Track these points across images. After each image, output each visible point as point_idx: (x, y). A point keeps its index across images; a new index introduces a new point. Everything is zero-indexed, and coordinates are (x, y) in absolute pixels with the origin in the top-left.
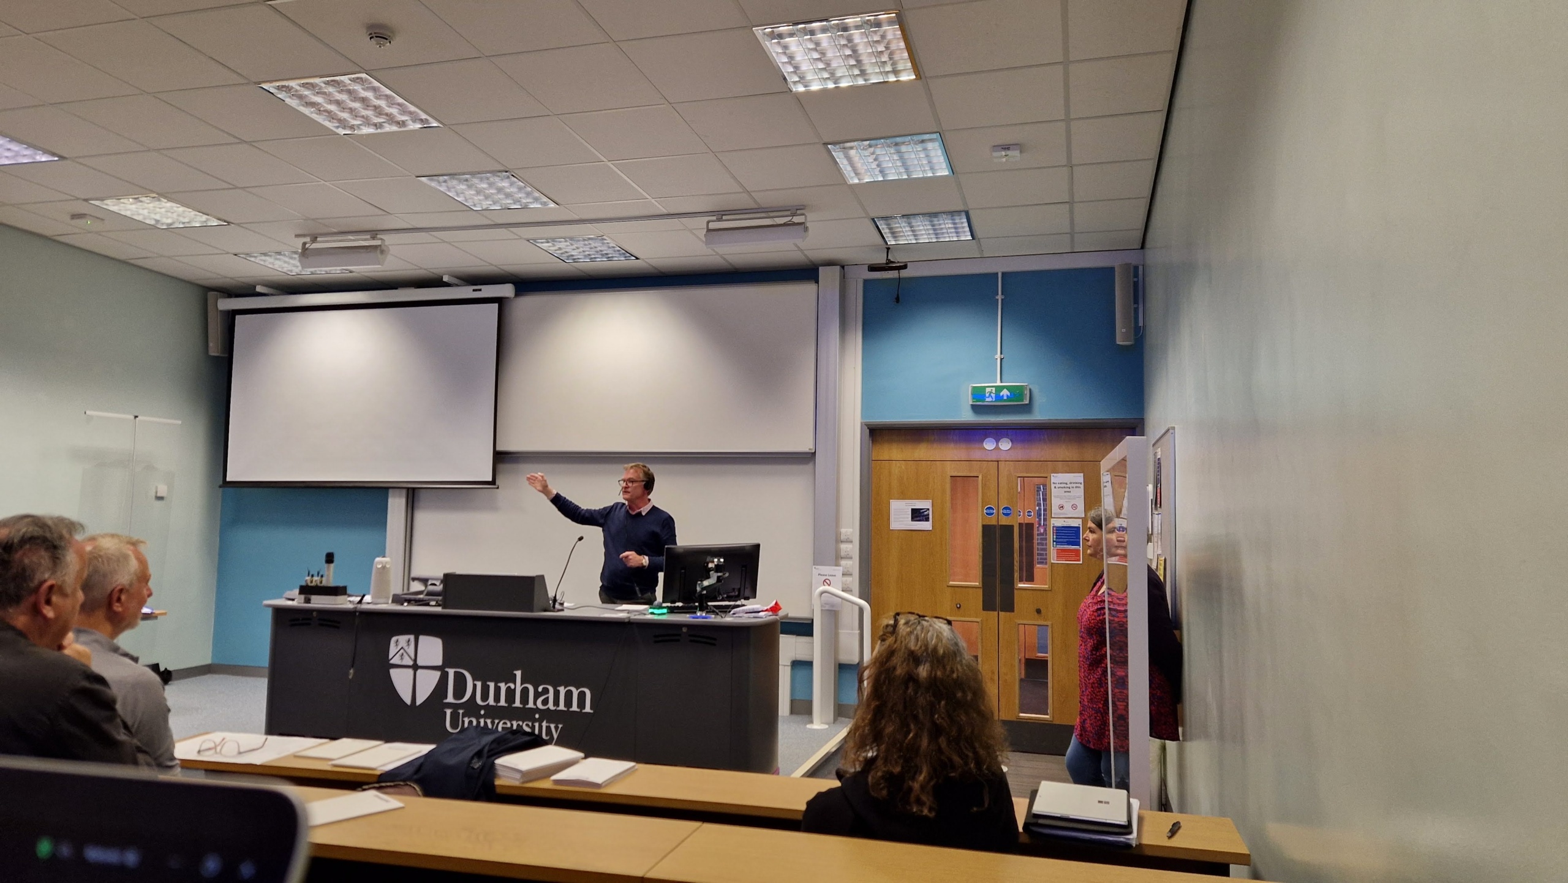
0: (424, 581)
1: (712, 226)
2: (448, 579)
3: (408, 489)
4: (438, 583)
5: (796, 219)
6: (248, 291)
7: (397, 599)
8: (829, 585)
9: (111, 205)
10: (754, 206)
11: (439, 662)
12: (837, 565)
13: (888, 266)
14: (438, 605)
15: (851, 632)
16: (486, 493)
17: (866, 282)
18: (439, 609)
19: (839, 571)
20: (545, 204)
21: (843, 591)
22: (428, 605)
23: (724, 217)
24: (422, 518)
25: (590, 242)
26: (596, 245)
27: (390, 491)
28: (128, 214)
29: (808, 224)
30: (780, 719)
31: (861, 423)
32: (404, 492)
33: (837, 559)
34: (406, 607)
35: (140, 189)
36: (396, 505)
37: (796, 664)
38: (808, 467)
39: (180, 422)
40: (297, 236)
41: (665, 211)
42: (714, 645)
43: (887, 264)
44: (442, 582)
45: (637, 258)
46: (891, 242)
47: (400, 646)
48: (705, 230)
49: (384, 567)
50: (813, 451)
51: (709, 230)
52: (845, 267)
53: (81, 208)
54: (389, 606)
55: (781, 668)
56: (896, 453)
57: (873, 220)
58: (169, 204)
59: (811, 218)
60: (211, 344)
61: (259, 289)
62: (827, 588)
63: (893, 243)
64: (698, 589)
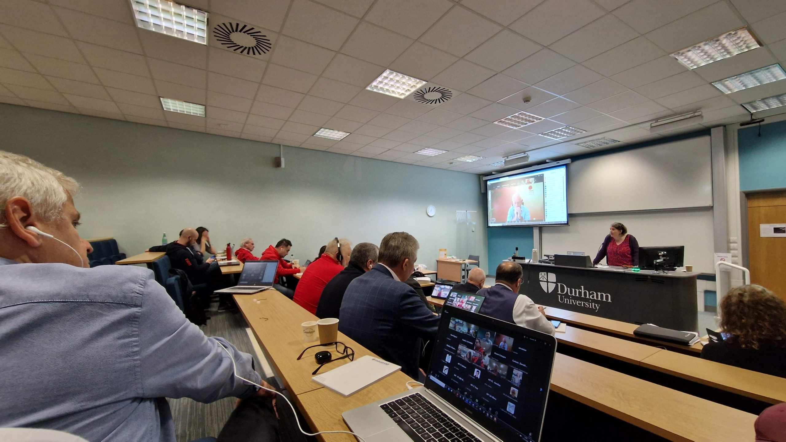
0: (548, 256)
1: (653, 125)
2: (556, 256)
3: (539, 227)
4: (552, 257)
5: (696, 114)
6: (490, 174)
7: (540, 261)
8: (724, 261)
9: (459, 159)
10: (674, 113)
11: (555, 281)
12: (728, 252)
13: (752, 122)
14: (553, 264)
15: (737, 280)
16: (566, 227)
17: (739, 130)
18: (554, 265)
19: (729, 255)
20: (581, 132)
21: (732, 263)
22: (550, 263)
23: (659, 121)
24: (544, 236)
25: (599, 140)
26: (602, 141)
27: (534, 228)
28: (462, 160)
29: (703, 115)
30: (698, 313)
31: (740, 192)
32: (538, 228)
33: (728, 250)
34: (543, 264)
35: (464, 155)
36: (536, 232)
37: (706, 292)
38: (710, 212)
39: (476, 211)
40: (503, 157)
41: (631, 124)
42: (663, 283)
43: (751, 121)
44: (554, 257)
45: (619, 142)
46: (753, 111)
47: (542, 275)
48: (650, 127)
49: (535, 252)
50: (712, 205)
51: (651, 127)
52: (727, 126)
53: (451, 161)
54: (538, 263)
55: (698, 293)
56: (763, 204)
57: (741, 105)
58: (471, 156)
59: (704, 112)
60: (482, 190)
61: (493, 173)
62: (722, 262)
63: (755, 111)
64: (654, 262)
